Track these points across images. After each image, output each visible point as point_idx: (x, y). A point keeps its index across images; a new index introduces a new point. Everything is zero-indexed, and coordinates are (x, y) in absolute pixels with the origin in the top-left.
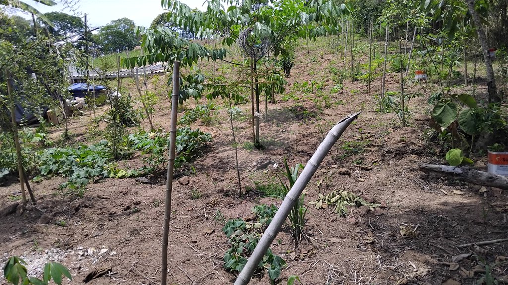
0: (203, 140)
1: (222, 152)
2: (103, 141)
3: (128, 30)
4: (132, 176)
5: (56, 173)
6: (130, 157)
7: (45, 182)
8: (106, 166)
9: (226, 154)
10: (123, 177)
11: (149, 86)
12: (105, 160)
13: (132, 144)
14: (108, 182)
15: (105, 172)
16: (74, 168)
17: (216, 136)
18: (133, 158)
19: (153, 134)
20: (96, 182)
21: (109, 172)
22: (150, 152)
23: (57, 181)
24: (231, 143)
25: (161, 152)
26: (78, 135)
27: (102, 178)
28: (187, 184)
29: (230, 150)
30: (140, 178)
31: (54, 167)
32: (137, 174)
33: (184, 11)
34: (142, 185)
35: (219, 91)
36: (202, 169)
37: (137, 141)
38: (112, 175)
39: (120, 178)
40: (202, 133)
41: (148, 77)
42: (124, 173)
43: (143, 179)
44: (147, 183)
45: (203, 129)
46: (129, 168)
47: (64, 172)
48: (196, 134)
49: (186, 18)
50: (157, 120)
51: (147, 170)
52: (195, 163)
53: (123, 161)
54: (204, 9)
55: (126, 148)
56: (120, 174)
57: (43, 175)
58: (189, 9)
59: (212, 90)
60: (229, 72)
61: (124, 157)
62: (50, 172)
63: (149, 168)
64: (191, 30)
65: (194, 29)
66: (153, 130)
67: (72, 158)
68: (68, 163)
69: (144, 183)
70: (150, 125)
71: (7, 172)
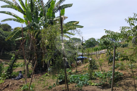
0: (120, 75)
1: (127, 80)
2: (87, 73)
3: (93, 41)
4: (96, 85)
5: (74, 82)
6: (95, 79)
7: (71, 85)
8: (88, 81)
9: (129, 81)
10: (93, 85)
11: (100, 57)
12: (88, 79)
13: (95, 75)
14: (89, 86)
15: (88, 83)
16: (79, 81)
17: (124, 74)
18: (96, 80)
19: (102, 72)
20: (85, 86)
21: (89, 83)
22: (102, 78)
23: (74, 85)
24: (131, 77)
25: (105, 78)
26: (80, 71)
27: (87, 85)
28: (115, 90)
29: (130, 79)
30: (99, 86)
31: (73, 80)
32: (98, 85)
33: (112, 33)
34: (99, 89)
35: (125, 58)
36: (120, 85)
37: (97, 74)
38: (90, 84)
39: (92, 85)
40: (119, 73)
41: (100, 54)
42: (94, 84)
43: (100, 87)
44: (101, 88)
45: (119, 71)
46: (95, 83)
47: (76, 82)
48: (117, 73)
49: (113, 35)
50: (103, 68)
51: (101, 84)
52: (117, 83)
53: (93, 80)
54: (120, 32)
55: (94, 76)
56: (92, 84)
57: (70, 82)
58: (114, 33)
59: (123, 58)
60: (127, 52)
61: (93, 79)
62: (72, 82)
63: (102, 83)
64: (115, 39)
65: (116, 39)
66: (102, 71)
67: (78, 78)
68: (77, 79)
69: (100, 88)
70: (101, 69)
71: (61, 81)
